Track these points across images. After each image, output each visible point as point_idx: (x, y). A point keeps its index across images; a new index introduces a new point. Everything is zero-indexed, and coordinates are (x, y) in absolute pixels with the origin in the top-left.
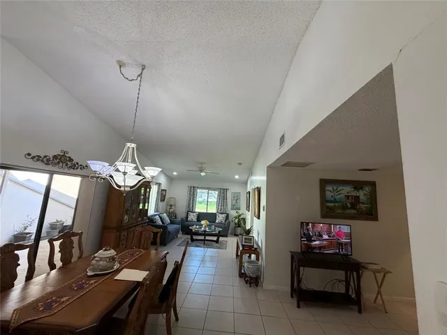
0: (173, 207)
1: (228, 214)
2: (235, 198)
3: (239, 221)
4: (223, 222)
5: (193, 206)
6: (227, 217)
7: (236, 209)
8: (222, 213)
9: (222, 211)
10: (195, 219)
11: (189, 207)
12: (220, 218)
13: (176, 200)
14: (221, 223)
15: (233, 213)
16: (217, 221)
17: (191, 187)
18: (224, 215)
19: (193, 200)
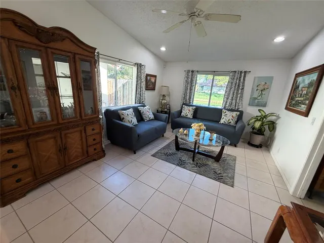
0: (167, 98)
1: (242, 113)
2: (261, 88)
3: (262, 125)
4: (233, 123)
5: (190, 98)
6: (240, 117)
7: (258, 105)
8: (232, 110)
9: (233, 107)
10: (190, 115)
11: (185, 98)
12: (228, 118)
13: (170, 89)
14: (228, 125)
15: (252, 112)
16: (222, 121)
17: (188, 71)
18: (235, 114)
19: (191, 90)
